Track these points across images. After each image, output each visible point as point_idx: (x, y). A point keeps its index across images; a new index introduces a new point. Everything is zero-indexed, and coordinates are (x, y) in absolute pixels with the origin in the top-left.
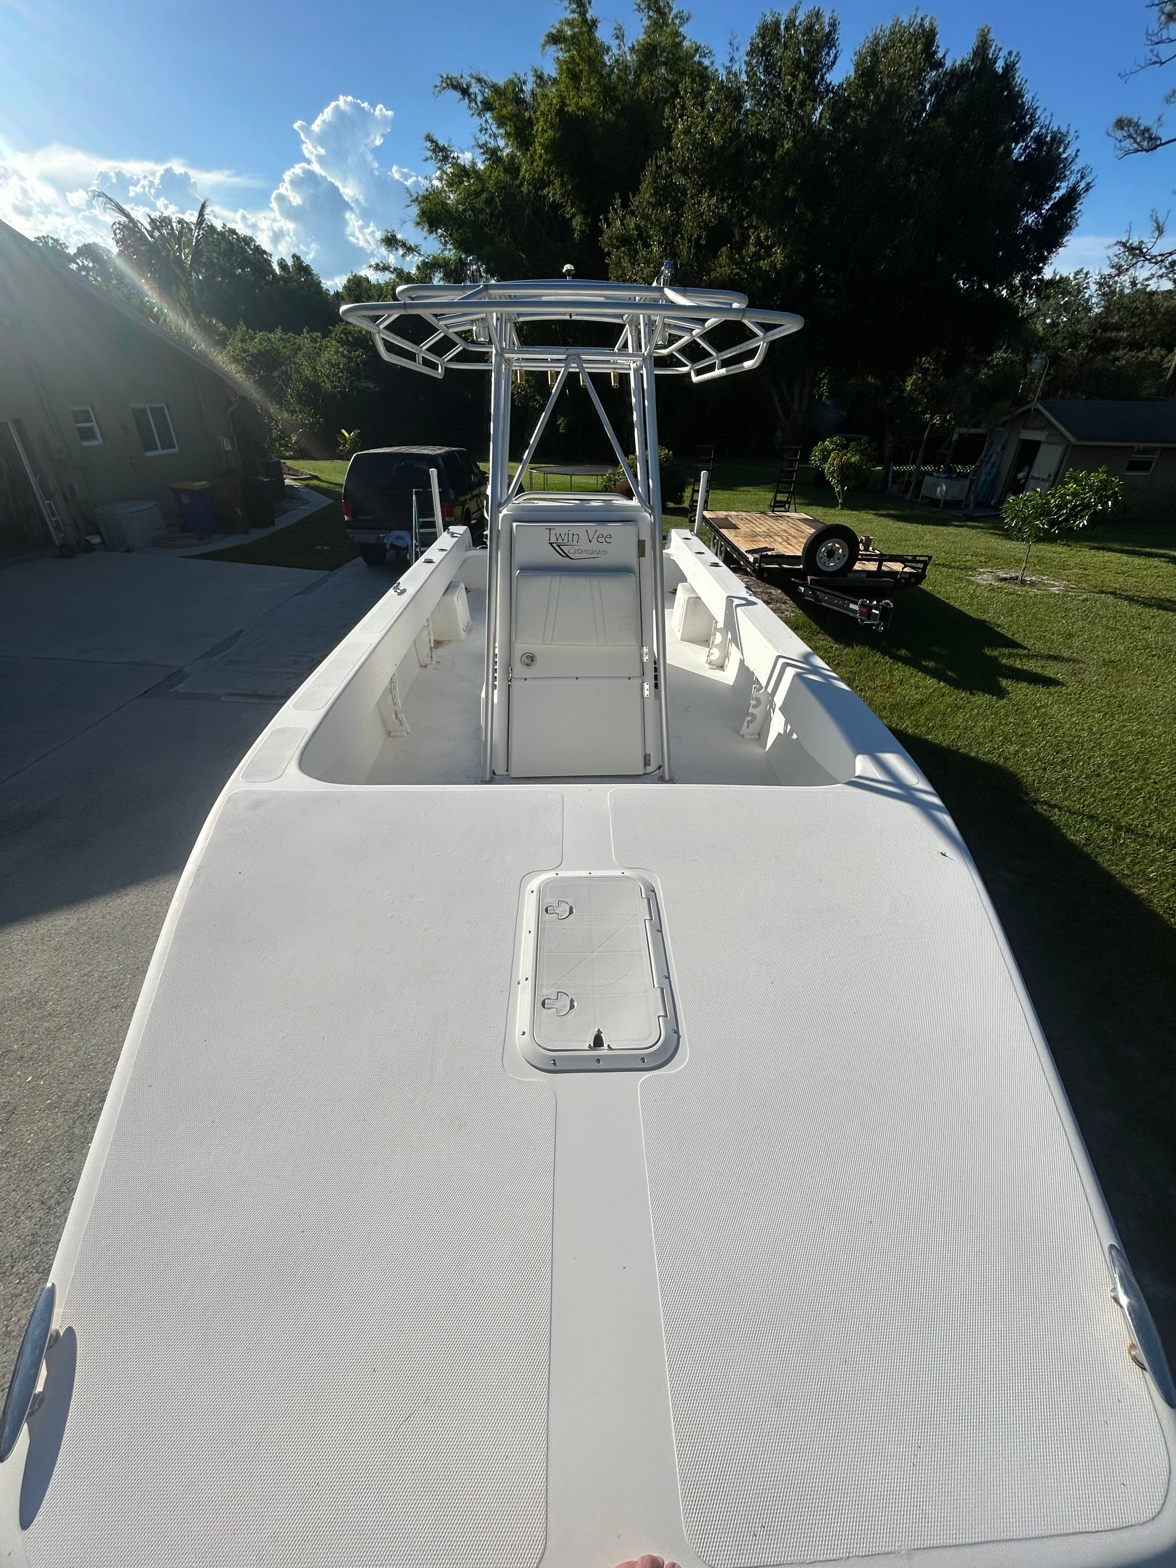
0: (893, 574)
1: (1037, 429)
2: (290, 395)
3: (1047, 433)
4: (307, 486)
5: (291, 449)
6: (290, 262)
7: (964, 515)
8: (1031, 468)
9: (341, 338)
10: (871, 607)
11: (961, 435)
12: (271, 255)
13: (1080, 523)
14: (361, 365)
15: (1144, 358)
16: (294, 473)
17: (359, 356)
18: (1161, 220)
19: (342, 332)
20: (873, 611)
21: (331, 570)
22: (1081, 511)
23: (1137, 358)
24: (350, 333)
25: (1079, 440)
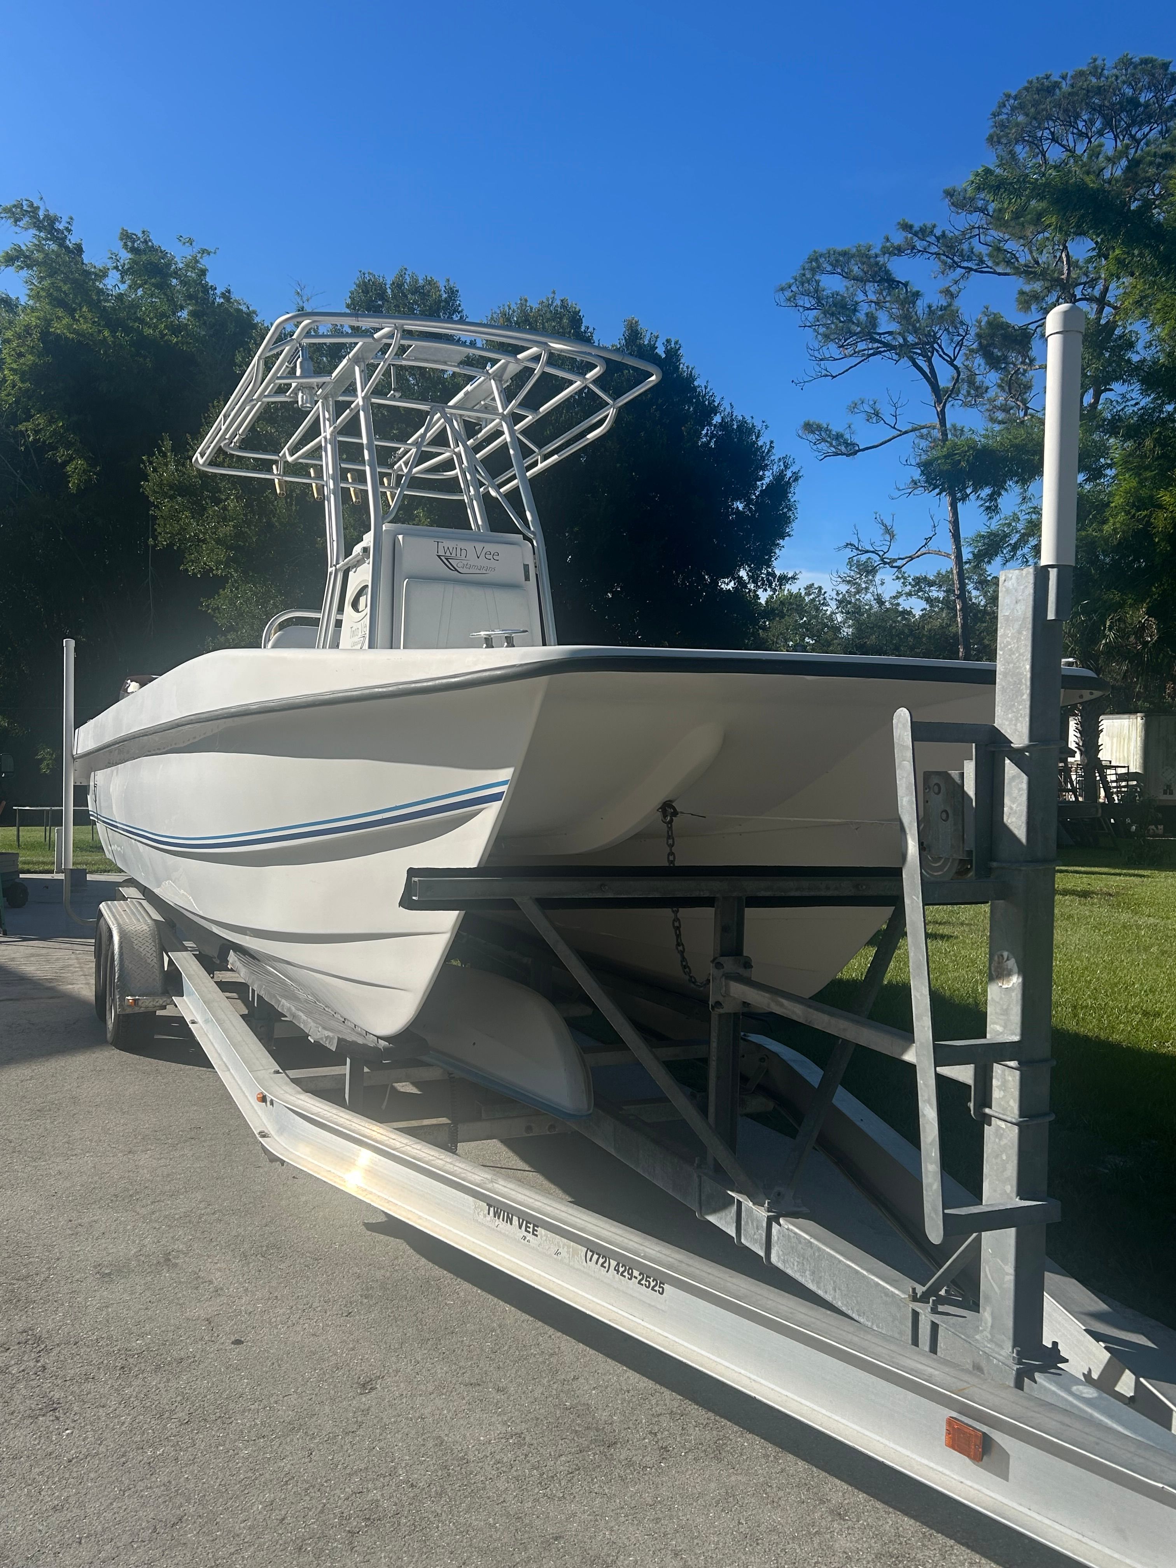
18: (889, 524)
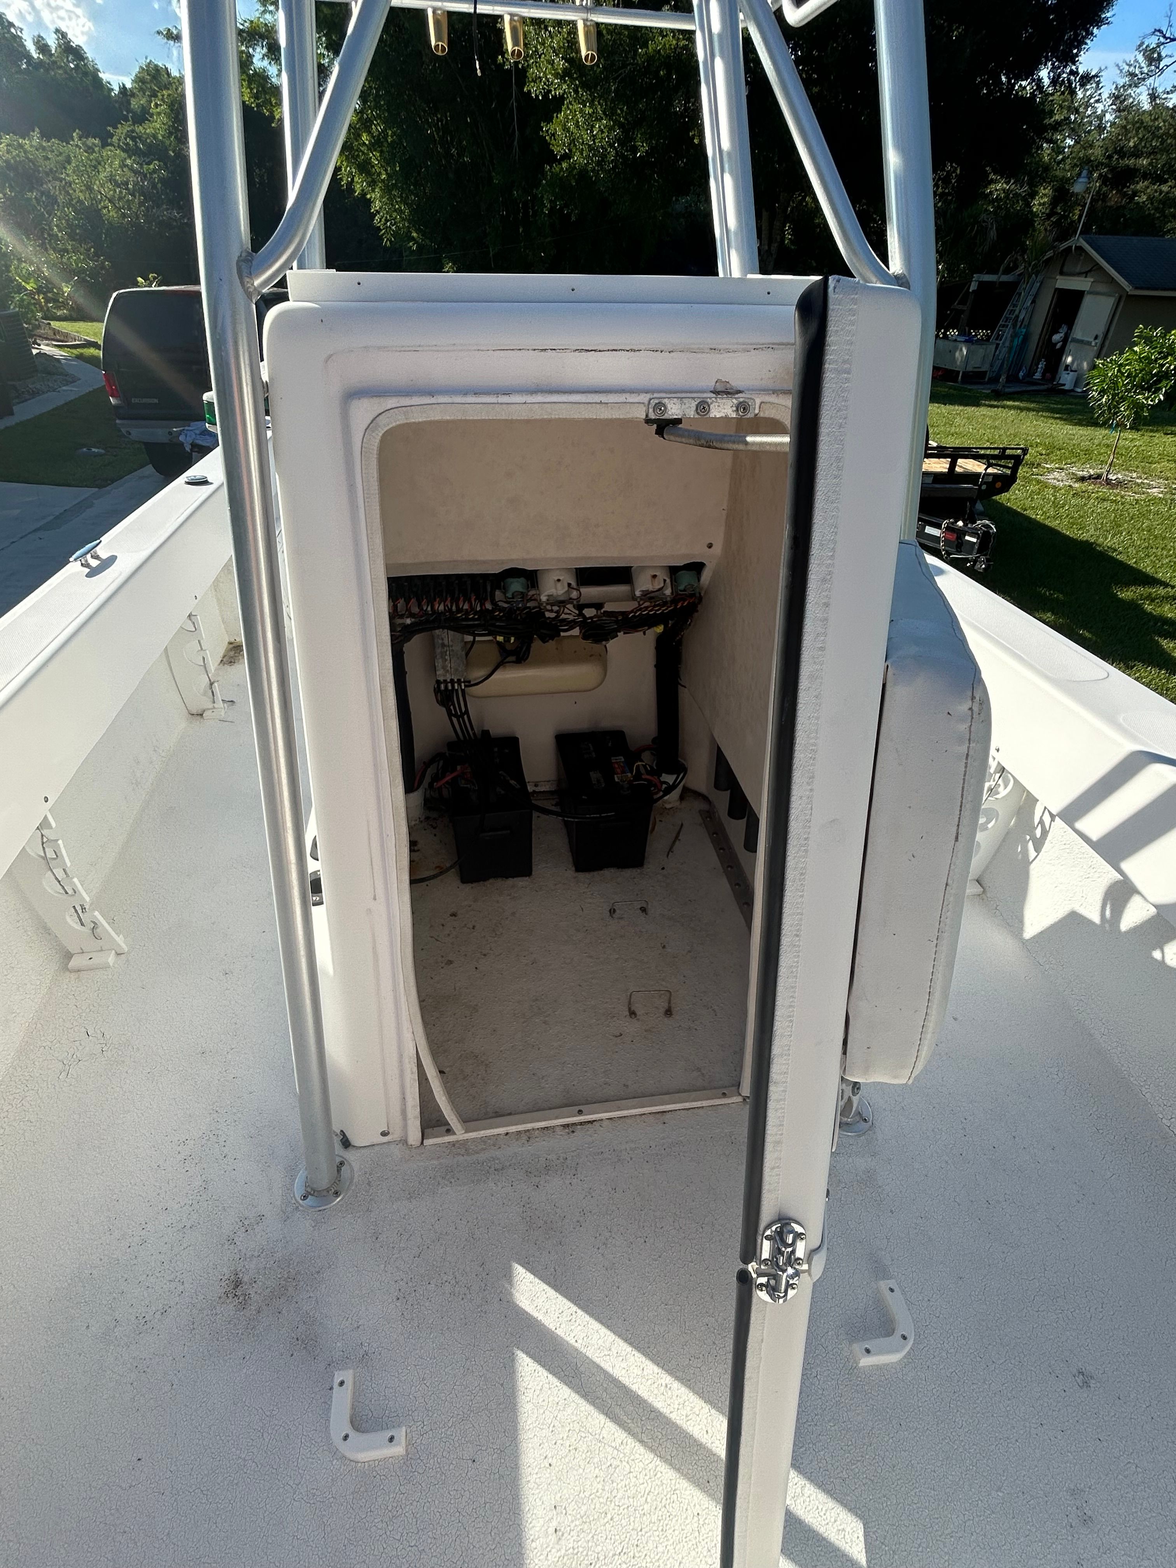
0: (972, 477)
1: (1079, 274)
2: (57, 226)
3: (1092, 280)
4: (80, 357)
5: (64, 305)
6: (52, 41)
7: (992, 391)
8: (1070, 328)
9: (127, 144)
10: (961, 533)
11: (981, 284)
12: (21, 30)
13: (1155, 397)
14: (159, 185)
15: (1167, 193)
16: (62, 338)
17: (155, 171)
19: (127, 136)
20: (967, 538)
21: (100, 487)
22: (1156, 383)
23: (1161, 192)
24: (140, 138)
25: (1136, 288)
